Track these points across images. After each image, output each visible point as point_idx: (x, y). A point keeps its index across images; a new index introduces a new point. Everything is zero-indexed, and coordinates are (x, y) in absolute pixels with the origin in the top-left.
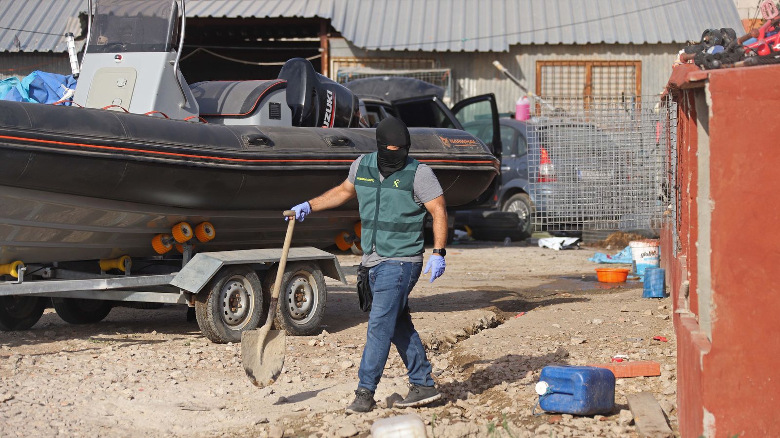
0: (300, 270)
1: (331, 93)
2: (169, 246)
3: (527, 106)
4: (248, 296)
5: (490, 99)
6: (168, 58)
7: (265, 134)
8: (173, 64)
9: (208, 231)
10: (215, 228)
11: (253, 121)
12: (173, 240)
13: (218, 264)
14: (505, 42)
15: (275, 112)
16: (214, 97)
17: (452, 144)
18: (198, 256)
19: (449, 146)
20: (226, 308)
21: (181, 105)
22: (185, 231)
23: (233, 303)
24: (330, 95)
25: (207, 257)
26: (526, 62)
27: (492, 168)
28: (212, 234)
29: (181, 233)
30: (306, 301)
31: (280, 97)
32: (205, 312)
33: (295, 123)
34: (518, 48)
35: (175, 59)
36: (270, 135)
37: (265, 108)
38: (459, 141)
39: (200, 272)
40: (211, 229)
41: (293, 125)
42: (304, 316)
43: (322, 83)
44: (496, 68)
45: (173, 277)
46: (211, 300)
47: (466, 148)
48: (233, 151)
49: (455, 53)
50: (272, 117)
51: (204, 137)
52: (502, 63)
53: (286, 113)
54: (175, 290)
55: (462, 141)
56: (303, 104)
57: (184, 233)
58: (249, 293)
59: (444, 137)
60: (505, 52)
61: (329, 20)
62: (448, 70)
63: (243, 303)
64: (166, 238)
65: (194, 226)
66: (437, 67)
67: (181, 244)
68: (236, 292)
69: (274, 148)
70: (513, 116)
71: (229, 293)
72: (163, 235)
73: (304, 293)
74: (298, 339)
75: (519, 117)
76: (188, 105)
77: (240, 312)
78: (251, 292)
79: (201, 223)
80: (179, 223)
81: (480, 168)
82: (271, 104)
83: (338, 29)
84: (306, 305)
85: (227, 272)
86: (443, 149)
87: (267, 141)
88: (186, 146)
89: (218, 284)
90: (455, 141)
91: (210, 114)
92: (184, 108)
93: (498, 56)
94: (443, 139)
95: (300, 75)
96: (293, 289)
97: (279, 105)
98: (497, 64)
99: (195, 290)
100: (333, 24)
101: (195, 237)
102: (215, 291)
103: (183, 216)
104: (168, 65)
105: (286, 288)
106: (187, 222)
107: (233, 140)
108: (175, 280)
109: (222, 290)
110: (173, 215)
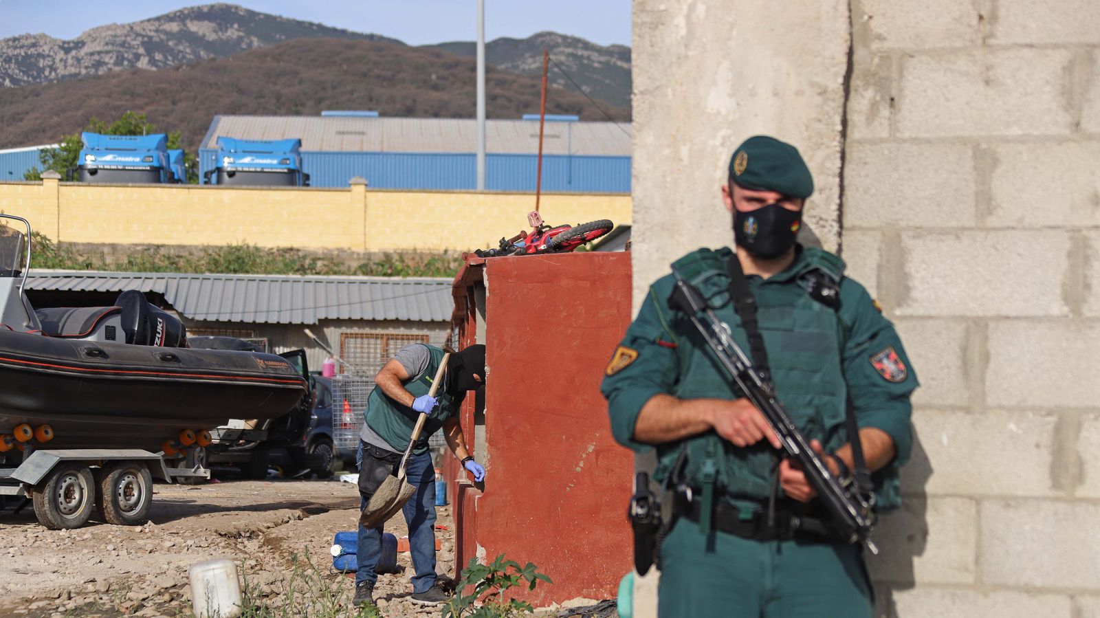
0: (130, 468)
1: (161, 321)
2: (10, 445)
3: (332, 366)
4: (81, 489)
5: (301, 354)
6: (14, 283)
7: (100, 347)
8: (19, 288)
9: (46, 432)
10: (53, 430)
11: (90, 339)
12: (15, 439)
13: (56, 460)
14: (315, 316)
15: (110, 333)
16: (56, 320)
17: (267, 365)
18: (37, 453)
19: (264, 366)
20: (61, 499)
21: (25, 324)
22: (26, 432)
23: (68, 495)
24: (160, 322)
25: (45, 454)
26: (332, 333)
27: (301, 387)
28: (50, 435)
29: (22, 433)
30: (134, 495)
31: (115, 321)
32: (42, 502)
33: (129, 341)
34: (326, 322)
35: (20, 283)
36: (105, 349)
37: (102, 330)
38: (273, 363)
39: (38, 466)
40: (50, 431)
41: (127, 343)
42: (132, 508)
43: (154, 311)
44: (306, 335)
45: (14, 471)
46: (48, 492)
47: (279, 369)
48: (71, 360)
49: (272, 325)
50: (107, 338)
51: (45, 348)
52: (312, 331)
53: (121, 335)
54: (15, 482)
55: (276, 363)
56: (136, 329)
57: (25, 434)
58: (83, 487)
59: (260, 359)
60: (315, 324)
61: (163, 295)
62: (265, 339)
63: (77, 495)
64: (8, 438)
65: (35, 428)
66: (256, 336)
67: (22, 443)
68: (71, 485)
69: (109, 360)
70: (320, 373)
71: (64, 485)
72: (6, 435)
73: (132, 489)
74: (126, 528)
75: (326, 374)
76: (31, 324)
77: (74, 503)
78: (84, 485)
79: (41, 425)
80: (19, 424)
81: (291, 386)
82: (107, 327)
83: (170, 302)
84: (134, 499)
85: (63, 468)
86: (259, 369)
87: (102, 354)
88: (27, 354)
89: (55, 478)
90: (269, 363)
91: (51, 329)
92: (28, 326)
93: (308, 326)
94: (259, 361)
95: (134, 305)
96: (122, 485)
97: (114, 328)
98: (307, 331)
99: (33, 482)
100: (166, 298)
101: (34, 437)
102: (52, 483)
103: (25, 418)
104: (15, 289)
105: (116, 483)
106: (28, 424)
107: (72, 352)
108: (15, 474)
109: (58, 483)
110: (16, 418)
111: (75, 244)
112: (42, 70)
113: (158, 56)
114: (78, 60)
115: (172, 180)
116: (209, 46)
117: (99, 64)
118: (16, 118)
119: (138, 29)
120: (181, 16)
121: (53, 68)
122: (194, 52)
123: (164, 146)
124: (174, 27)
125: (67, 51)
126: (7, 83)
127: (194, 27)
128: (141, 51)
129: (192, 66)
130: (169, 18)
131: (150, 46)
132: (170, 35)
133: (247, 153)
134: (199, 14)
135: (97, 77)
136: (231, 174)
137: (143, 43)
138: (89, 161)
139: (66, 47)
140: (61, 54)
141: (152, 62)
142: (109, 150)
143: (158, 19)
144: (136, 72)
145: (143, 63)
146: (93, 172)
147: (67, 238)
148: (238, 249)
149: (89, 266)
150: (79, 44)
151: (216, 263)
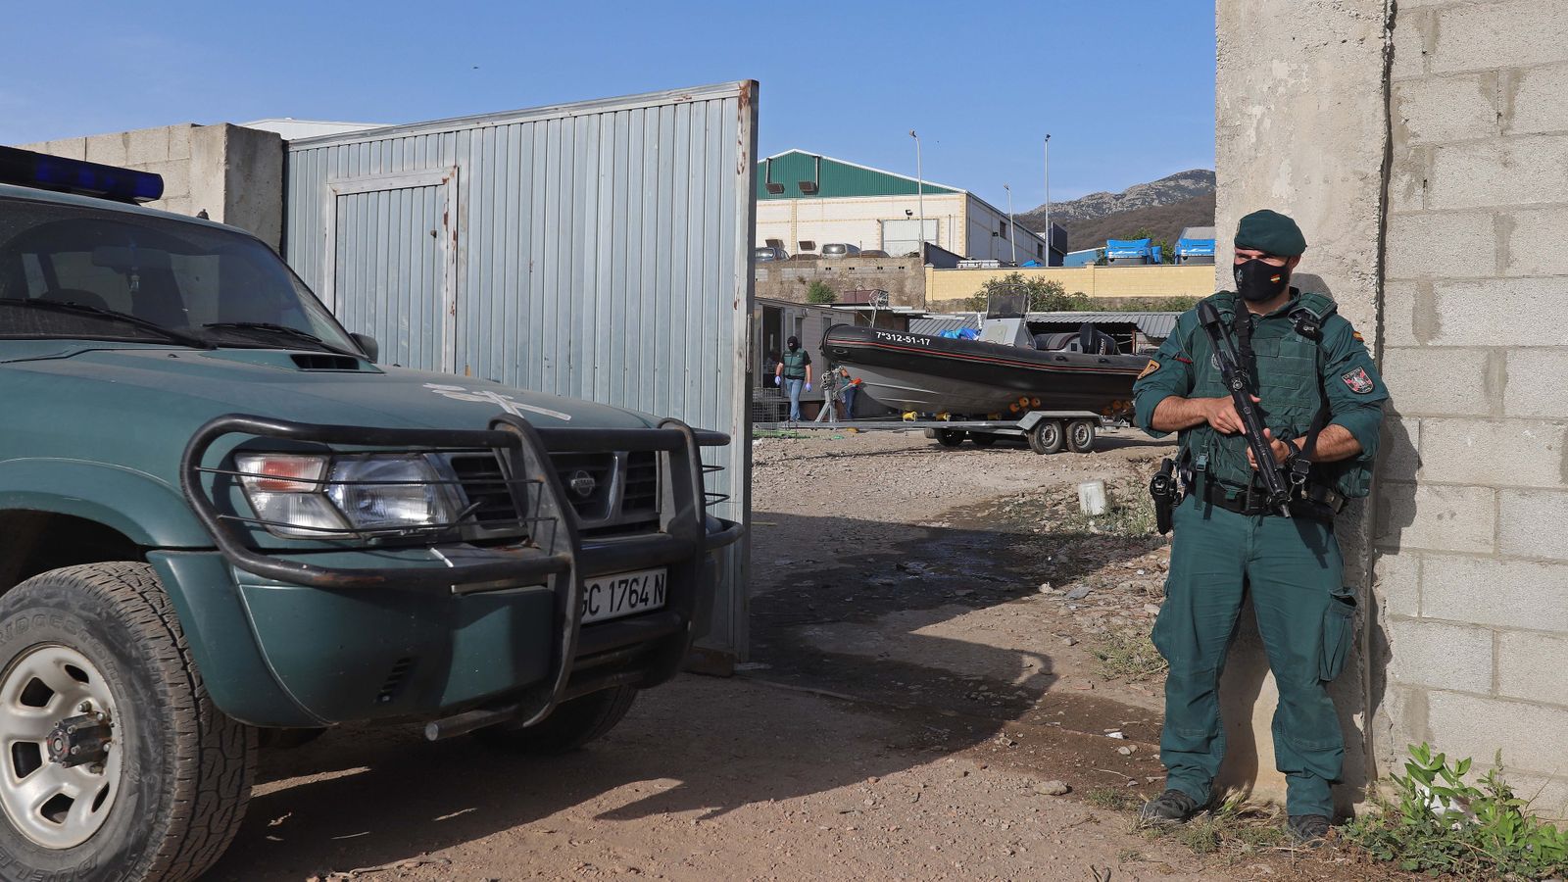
0: (1082, 421)
2: (1017, 408)
4: (1055, 433)
6: (1021, 321)
7: (1064, 355)
9: (1037, 402)
10: (1041, 400)
11: (1063, 351)
12: (1019, 405)
13: (1041, 417)
15: (1074, 348)
16: (1044, 340)
18: (1031, 413)
20: (1044, 438)
21: (1026, 344)
23: (1048, 436)
24: (1103, 341)
25: (1035, 413)
28: (1039, 403)
29: (1023, 402)
30: (1084, 436)
31: (1077, 341)
32: (1033, 439)
33: (1085, 352)
35: (1024, 321)
36: (1067, 357)
37: (1070, 345)
39: (1031, 420)
40: (1039, 401)
41: (1082, 353)
42: (1083, 443)
43: (1099, 335)
45: (1019, 422)
46: (1036, 433)
48: (1046, 363)
50: (1071, 350)
51: (1034, 356)
53: (1080, 348)
54: (1020, 429)
56: (1089, 345)
57: (1025, 402)
63: (1052, 436)
65: (1031, 400)
67: (1023, 408)
68: (1049, 431)
69: (1068, 363)
71: (1045, 431)
72: (1016, 402)
73: (1084, 433)
74: (1079, 454)
76: (1030, 344)
77: (1051, 440)
78: (1056, 431)
79: (1034, 397)
80: (1022, 397)
82: (1072, 344)
84: (1084, 439)
85: (1044, 421)
87: (1065, 359)
88: (1027, 360)
89: (1040, 426)
91: (1042, 347)
92: (1028, 345)
95: (1088, 331)
96: (1078, 431)
97: (1076, 344)
99: (1028, 428)
101: (1030, 404)
102: (1038, 429)
103: (1025, 394)
104: (1022, 324)
105: (1074, 430)
106: (1027, 397)
107: (1048, 358)
108: (1019, 424)
109: (1042, 429)
110: (1020, 393)
111: (1102, 298)
112: (1104, 210)
113: (1164, 199)
114: (1122, 203)
115: (1153, 262)
116: (1190, 192)
117: (1133, 205)
118: (1091, 235)
119: (1153, 186)
120: (1175, 178)
121: (1110, 209)
122: (1183, 196)
123: (1150, 244)
124: (1172, 183)
125: (1117, 200)
126: (1088, 218)
127: (1182, 182)
128: (1155, 197)
129: (1181, 203)
130: (1170, 179)
131: (1159, 194)
132: (1170, 188)
133: (1194, 246)
134: (1185, 176)
135: (1131, 212)
136: (1185, 258)
137: (1156, 193)
138: (1111, 255)
139: (1117, 198)
140: (1114, 202)
141: (1161, 202)
142: (1121, 248)
143: (1164, 180)
144: (1151, 207)
145: (1156, 203)
146: (1112, 260)
147: (1098, 294)
148: (1182, 298)
149: (1103, 310)
150: (1123, 196)
151: (1170, 306)
